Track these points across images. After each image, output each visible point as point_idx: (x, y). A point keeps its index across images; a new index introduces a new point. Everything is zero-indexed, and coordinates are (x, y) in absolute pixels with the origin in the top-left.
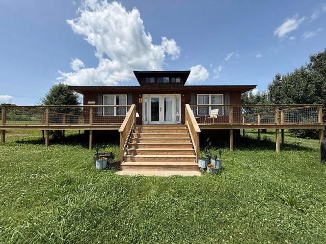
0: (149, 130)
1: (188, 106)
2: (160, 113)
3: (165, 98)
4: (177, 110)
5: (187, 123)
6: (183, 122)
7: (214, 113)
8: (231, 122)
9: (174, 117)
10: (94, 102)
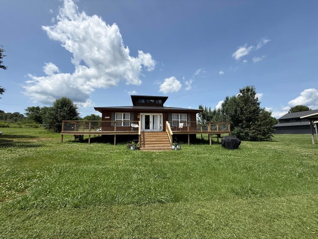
0: (148, 134)
1: (167, 122)
2: (150, 125)
3: (153, 116)
4: (161, 123)
5: (167, 130)
6: (164, 130)
7: (181, 125)
8: (188, 130)
9: (159, 127)
10: (109, 117)
